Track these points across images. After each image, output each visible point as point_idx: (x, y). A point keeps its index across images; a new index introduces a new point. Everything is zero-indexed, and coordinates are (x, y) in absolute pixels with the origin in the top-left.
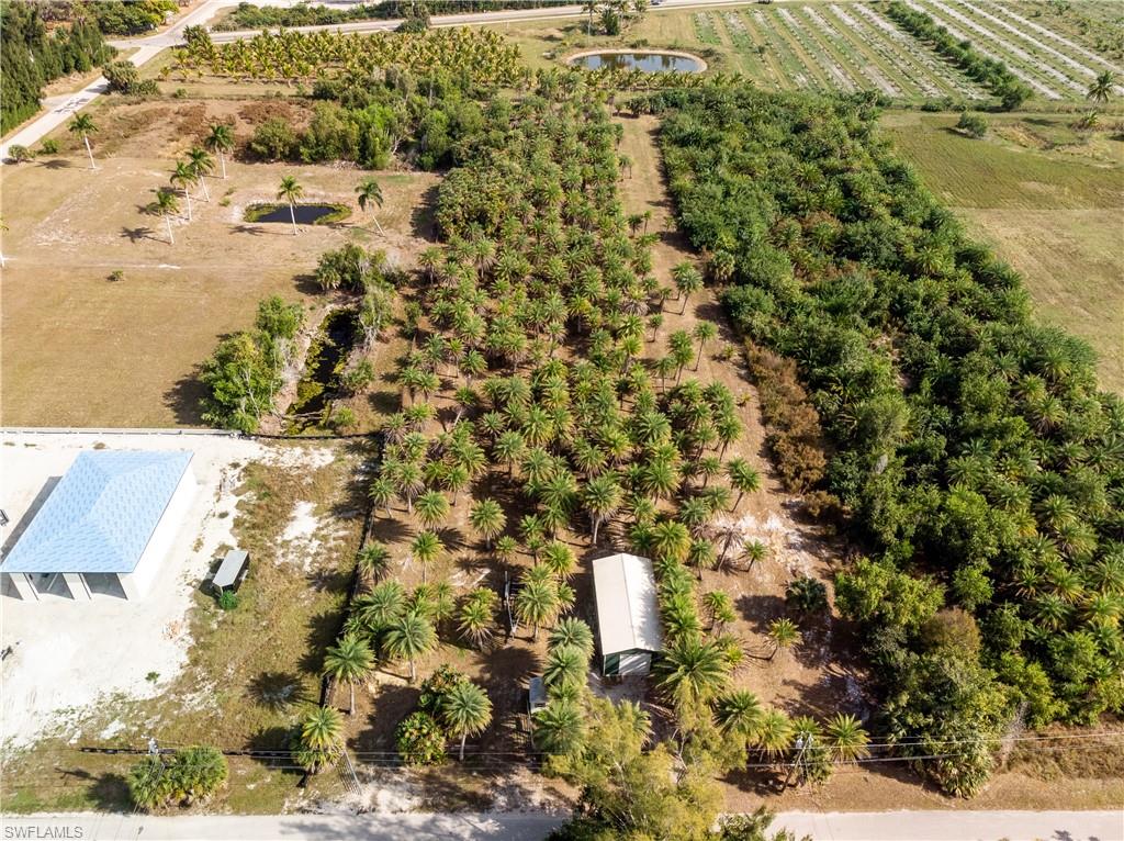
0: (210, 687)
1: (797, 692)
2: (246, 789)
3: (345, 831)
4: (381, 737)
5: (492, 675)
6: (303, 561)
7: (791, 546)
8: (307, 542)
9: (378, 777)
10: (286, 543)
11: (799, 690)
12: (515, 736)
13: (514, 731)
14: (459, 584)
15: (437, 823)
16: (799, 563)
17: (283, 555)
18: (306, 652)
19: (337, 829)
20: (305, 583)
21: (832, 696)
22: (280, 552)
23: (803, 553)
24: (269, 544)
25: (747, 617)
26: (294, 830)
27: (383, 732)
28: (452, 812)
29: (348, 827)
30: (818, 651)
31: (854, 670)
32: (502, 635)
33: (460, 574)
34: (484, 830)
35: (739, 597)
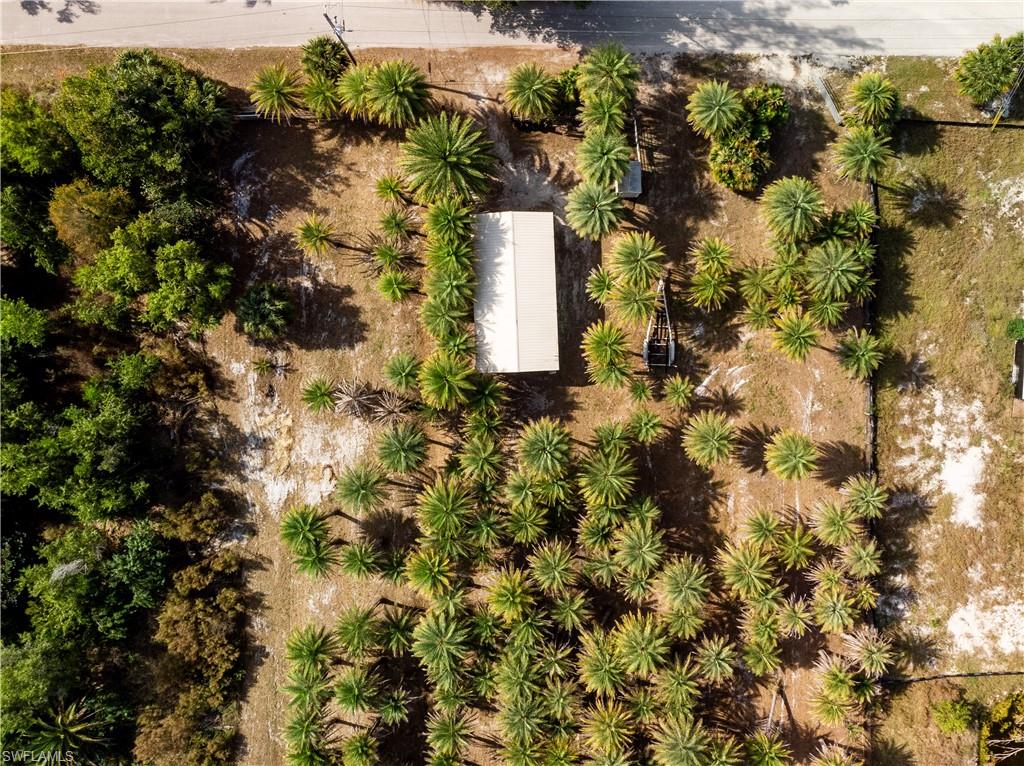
0: (1004, 210)
1: (314, 198)
2: (929, 87)
3: (820, 39)
4: (801, 144)
5: (684, 224)
6: (946, 407)
7: (264, 444)
8: (950, 444)
9: (798, 95)
10: (976, 441)
11: (310, 203)
12: (654, 142)
13: (656, 149)
14: (736, 370)
15: (729, 43)
16: (258, 410)
17: (973, 419)
18: (908, 259)
19: (828, 41)
20: (933, 372)
21: (271, 193)
22: (979, 423)
23: (247, 430)
24: (997, 437)
25: (355, 311)
26: (869, 42)
27: (801, 148)
28: (716, 55)
29: (818, 42)
30: (271, 259)
31: (233, 228)
32: (675, 282)
33: (736, 386)
34: (682, 36)
35: (359, 347)
